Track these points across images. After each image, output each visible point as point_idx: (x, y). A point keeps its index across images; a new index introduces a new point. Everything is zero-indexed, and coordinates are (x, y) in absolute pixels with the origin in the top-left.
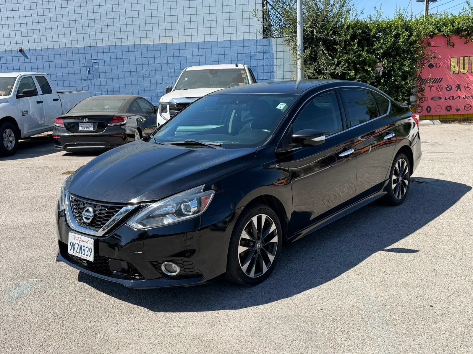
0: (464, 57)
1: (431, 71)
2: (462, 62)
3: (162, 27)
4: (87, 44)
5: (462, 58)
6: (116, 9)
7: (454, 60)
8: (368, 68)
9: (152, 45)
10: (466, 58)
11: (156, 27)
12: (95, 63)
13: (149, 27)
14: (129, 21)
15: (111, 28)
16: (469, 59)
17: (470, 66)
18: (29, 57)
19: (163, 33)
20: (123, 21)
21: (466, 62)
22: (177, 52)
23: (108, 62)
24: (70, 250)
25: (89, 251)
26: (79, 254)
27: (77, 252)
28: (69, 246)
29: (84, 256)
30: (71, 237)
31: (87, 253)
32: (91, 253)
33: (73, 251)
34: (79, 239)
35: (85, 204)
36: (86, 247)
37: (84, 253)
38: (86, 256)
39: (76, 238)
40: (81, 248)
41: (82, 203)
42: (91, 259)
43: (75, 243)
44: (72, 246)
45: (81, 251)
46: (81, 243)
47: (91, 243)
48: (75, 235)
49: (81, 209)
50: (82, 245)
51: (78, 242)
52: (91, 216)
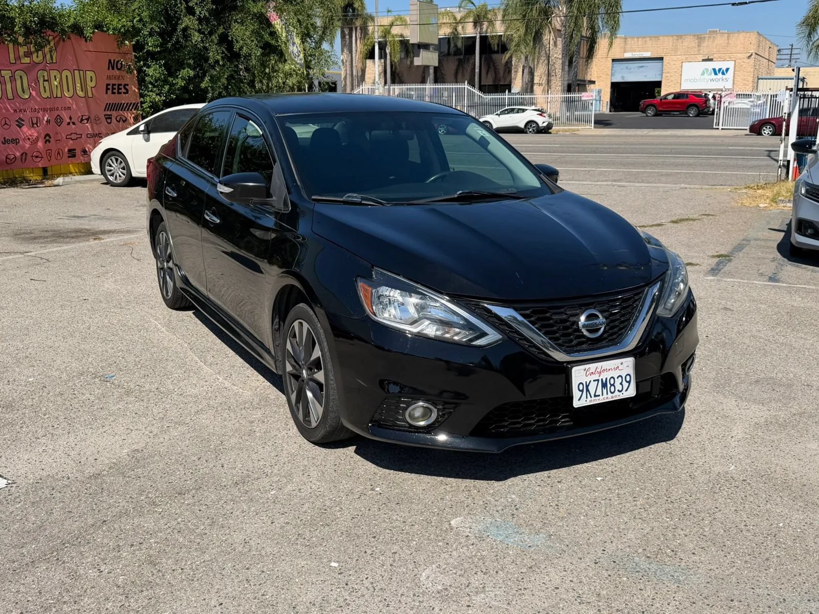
17: (4, 86)
24: (579, 400)
25: (624, 382)
26: (601, 397)
27: (595, 396)
28: (576, 394)
29: (614, 395)
30: (578, 375)
31: (621, 386)
32: (629, 382)
33: (587, 398)
34: (598, 370)
35: (568, 309)
36: (618, 378)
37: (612, 389)
38: (617, 393)
39: (591, 372)
40: (604, 385)
41: (562, 310)
42: (631, 392)
43: (590, 381)
44: (582, 391)
45: (605, 391)
46: (604, 376)
47: (627, 365)
48: (587, 366)
49: (565, 321)
50: (606, 379)
51: (596, 377)
52: (603, 323)
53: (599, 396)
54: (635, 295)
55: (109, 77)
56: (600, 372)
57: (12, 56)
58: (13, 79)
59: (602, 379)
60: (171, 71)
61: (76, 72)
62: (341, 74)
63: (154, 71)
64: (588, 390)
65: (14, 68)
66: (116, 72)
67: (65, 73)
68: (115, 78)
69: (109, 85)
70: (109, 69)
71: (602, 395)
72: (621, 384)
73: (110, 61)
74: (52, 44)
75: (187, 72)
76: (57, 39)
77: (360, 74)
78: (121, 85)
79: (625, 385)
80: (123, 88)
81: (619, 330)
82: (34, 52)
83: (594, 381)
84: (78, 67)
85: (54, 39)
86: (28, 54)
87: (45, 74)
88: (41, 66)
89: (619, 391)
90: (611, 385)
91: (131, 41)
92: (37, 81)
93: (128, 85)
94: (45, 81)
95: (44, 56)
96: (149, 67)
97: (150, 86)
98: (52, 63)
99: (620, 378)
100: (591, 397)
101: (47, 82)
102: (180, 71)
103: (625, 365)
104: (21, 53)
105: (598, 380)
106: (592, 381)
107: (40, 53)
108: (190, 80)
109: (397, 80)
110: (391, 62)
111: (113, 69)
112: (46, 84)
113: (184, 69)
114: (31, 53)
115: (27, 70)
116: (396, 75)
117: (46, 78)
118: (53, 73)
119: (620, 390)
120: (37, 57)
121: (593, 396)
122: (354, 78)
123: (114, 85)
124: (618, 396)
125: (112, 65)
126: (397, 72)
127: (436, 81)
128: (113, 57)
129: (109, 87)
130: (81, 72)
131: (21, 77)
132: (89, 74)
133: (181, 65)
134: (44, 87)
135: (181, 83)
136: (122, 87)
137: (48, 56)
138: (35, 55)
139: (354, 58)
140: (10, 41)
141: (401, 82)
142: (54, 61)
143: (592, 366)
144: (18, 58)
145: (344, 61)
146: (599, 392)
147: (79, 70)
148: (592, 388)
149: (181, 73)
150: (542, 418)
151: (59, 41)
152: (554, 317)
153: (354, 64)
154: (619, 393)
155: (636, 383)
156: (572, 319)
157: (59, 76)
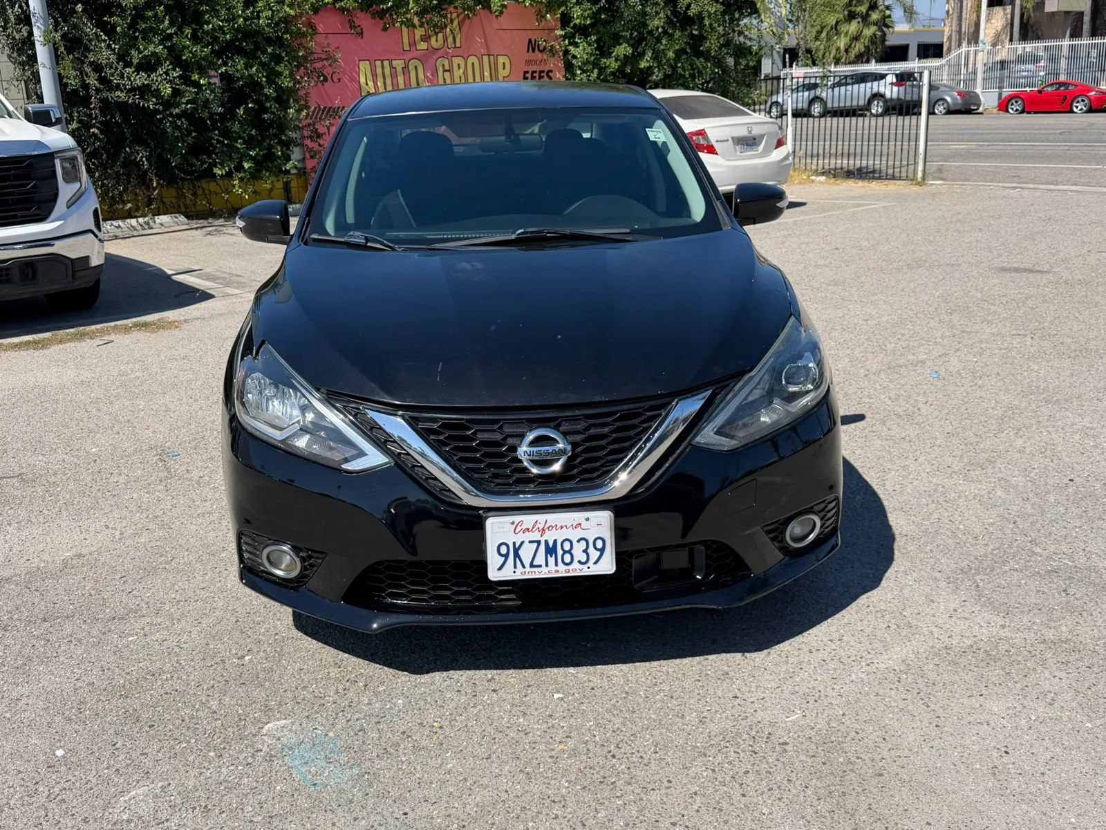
0: (382, 61)
1: (324, 89)
2: (379, 71)
5: (378, 63)
7: (364, 67)
8: (200, 78)
10: (386, 63)
16: (391, 66)
17: (395, 80)
21: (387, 70)
24: (500, 569)
25: (591, 550)
26: (544, 569)
27: (532, 565)
28: (493, 560)
29: (570, 567)
30: (498, 530)
31: (585, 555)
32: (602, 551)
33: (515, 567)
34: (538, 525)
35: (507, 425)
36: (579, 541)
37: (567, 558)
38: (575, 565)
39: (524, 527)
40: (551, 551)
41: (496, 427)
42: (607, 566)
43: (522, 543)
44: (506, 556)
45: (551, 560)
46: (550, 537)
47: (600, 524)
48: (517, 519)
49: (499, 444)
50: (555, 541)
51: (536, 536)
52: (563, 452)
53: (540, 566)
54: (651, 409)
55: (529, 62)
56: (543, 530)
57: (406, 41)
58: (406, 69)
59: (546, 542)
60: (603, 50)
61: (486, 58)
62: (944, 31)
63: (582, 51)
64: (517, 555)
65: (407, 57)
66: (538, 55)
67: (472, 59)
68: (536, 63)
69: (527, 72)
70: (528, 51)
71: (547, 565)
72: (585, 551)
73: (530, 41)
74: (456, 23)
75: (623, 50)
76: (461, 17)
77: (972, 30)
78: (543, 72)
79: (594, 555)
80: (545, 77)
81: (603, 466)
82: (433, 35)
83: (530, 542)
84: (488, 49)
85: (458, 16)
86: (426, 38)
87: (446, 63)
88: (440, 53)
89: (580, 562)
90: (565, 552)
91: (555, 14)
92: (435, 73)
93: (551, 71)
94: (445, 71)
95: (445, 40)
96: (576, 45)
97: (579, 72)
98: (455, 47)
99: (583, 543)
100: (524, 567)
101: (448, 73)
102: (615, 47)
103: (593, 522)
104: (418, 37)
105: (539, 542)
106: (526, 543)
107: (440, 35)
108: (626, 60)
109: (1030, 34)
110: (1021, 9)
111: (533, 51)
112: (447, 75)
113: (620, 44)
114: (429, 37)
115: (423, 58)
116: (1029, 27)
117: (447, 67)
118: (456, 61)
119: (584, 560)
120: (437, 41)
121: (527, 564)
122: (963, 36)
123: (534, 72)
124: (577, 570)
125: (532, 46)
126: (1031, 22)
127: (1094, 33)
128: (534, 36)
129: (527, 75)
130: (492, 57)
131: (416, 67)
132: (501, 60)
133: (617, 40)
134: (444, 79)
135: (614, 65)
136: (544, 74)
137: (450, 40)
138: (433, 39)
139: (964, 7)
140: (402, 22)
141: (1038, 38)
142: (458, 45)
143: (528, 519)
144: (413, 44)
145: (951, 12)
146: (540, 559)
147: (489, 55)
148: (526, 553)
149: (616, 50)
150: (465, 589)
151: (464, 19)
152: (480, 435)
153: (964, 16)
154: (581, 567)
155: (617, 554)
156: (510, 441)
157: (463, 64)
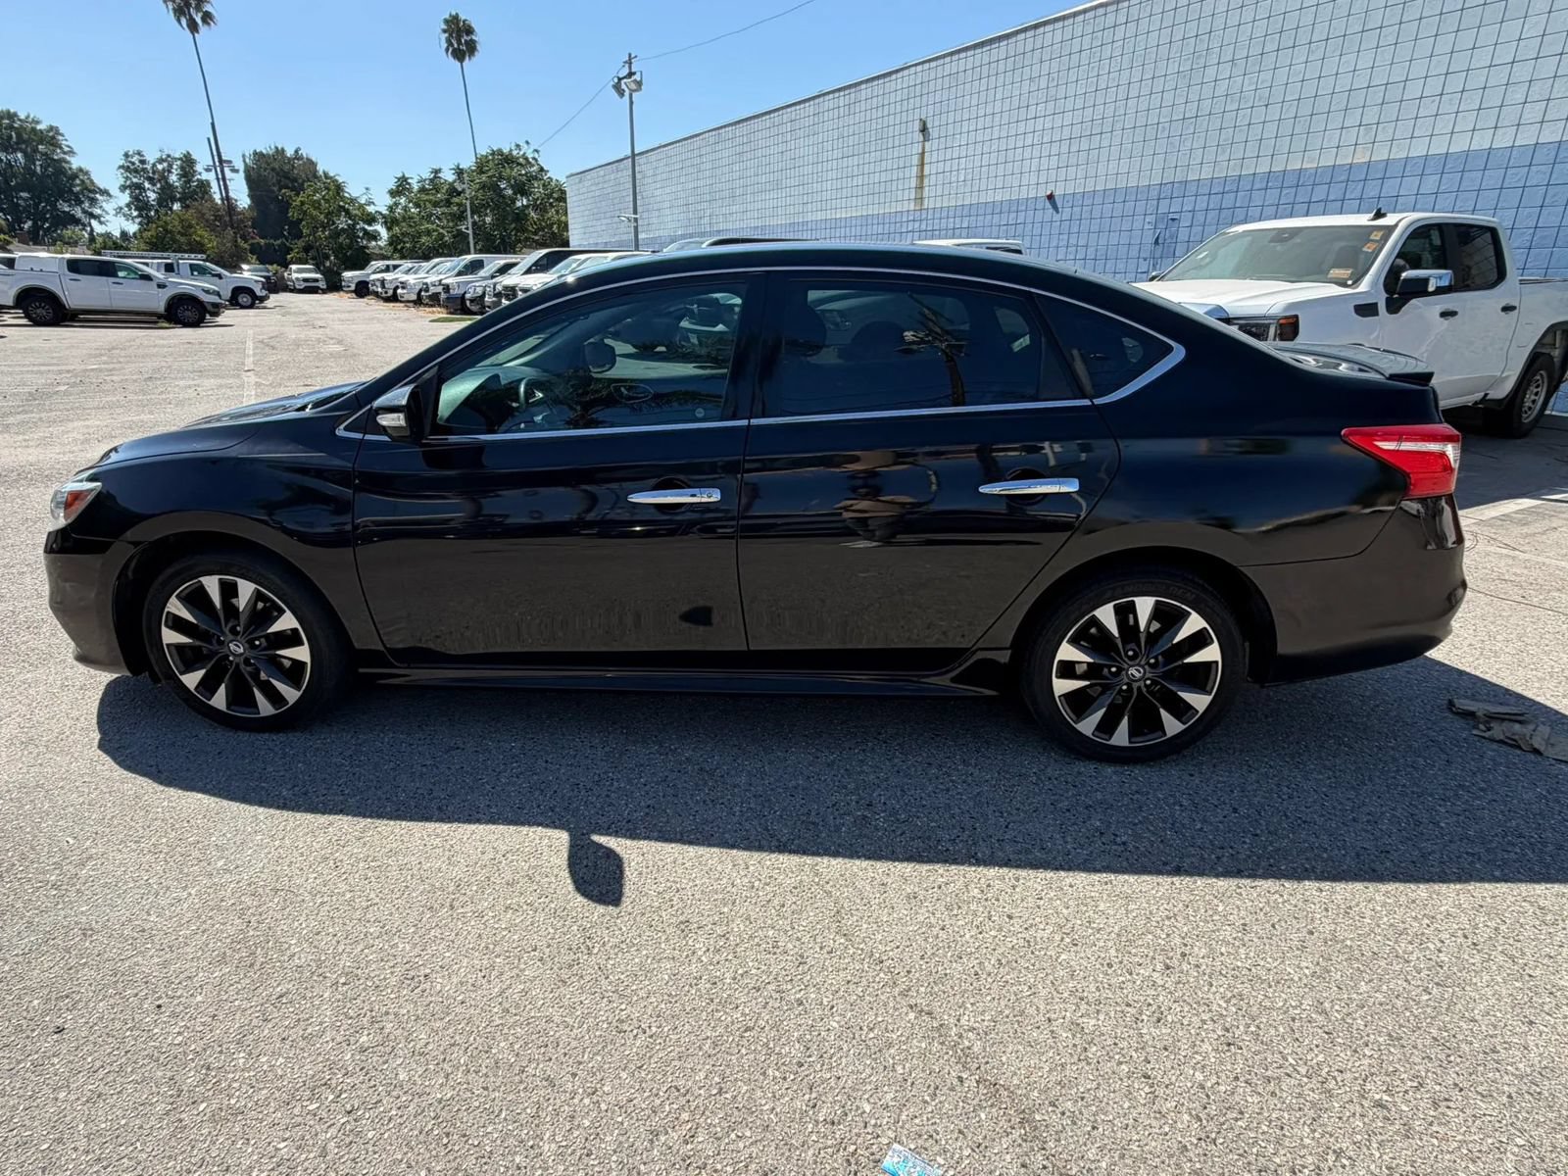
3: (1353, 120)
4: (1169, 177)
6: (1249, 85)
9: (1313, 171)
11: (1336, 121)
12: (1173, 220)
13: (1318, 124)
14: (1274, 112)
15: (1227, 134)
18: (1060, 210)
19: (1350, 137)
20: (1259, 114)
22: (1375, 186)
23: (1200, 217)
